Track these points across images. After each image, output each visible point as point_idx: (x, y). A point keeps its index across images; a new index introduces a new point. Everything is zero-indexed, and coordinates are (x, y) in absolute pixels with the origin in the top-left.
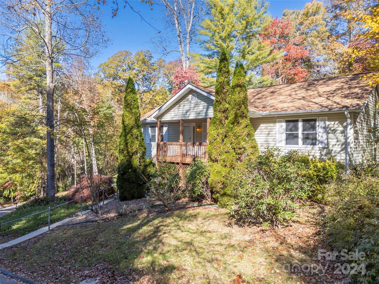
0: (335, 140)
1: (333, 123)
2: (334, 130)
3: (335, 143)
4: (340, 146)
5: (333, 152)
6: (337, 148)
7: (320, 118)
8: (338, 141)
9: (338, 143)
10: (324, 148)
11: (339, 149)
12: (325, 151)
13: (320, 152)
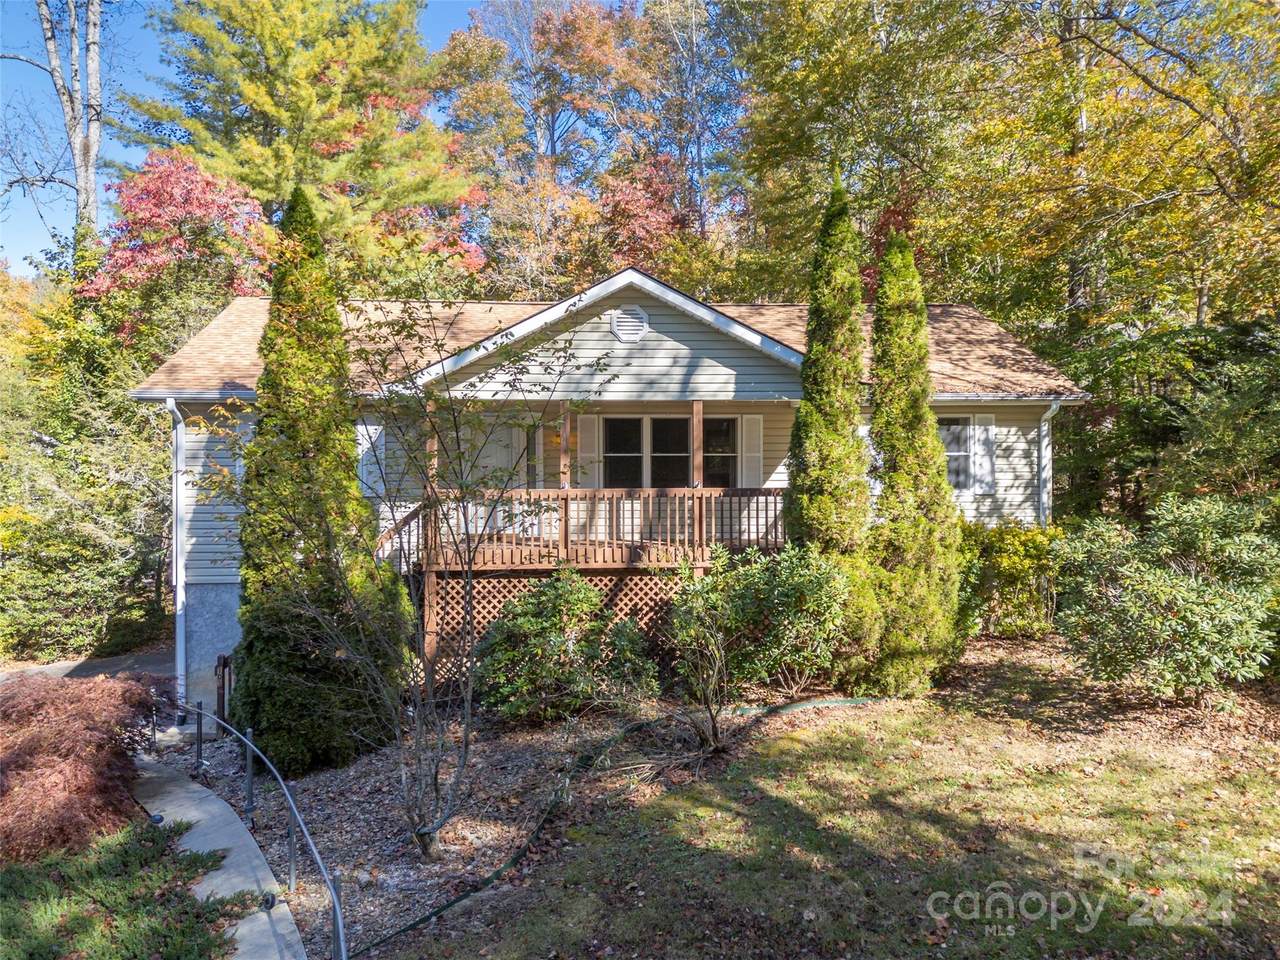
0: (1011, 476)
1: (1004, 430)
2: (1007, 449)
3: (1010, 483)
4: (1021, 490)
5: (1007, 504)
6: (1017, 496)
7: (977, 416)
8: (1017, 478)
9: (1017, 483)
10: (984, 496)
11: (1021, 498)
12: (988, 502)
13: (975, 505)
